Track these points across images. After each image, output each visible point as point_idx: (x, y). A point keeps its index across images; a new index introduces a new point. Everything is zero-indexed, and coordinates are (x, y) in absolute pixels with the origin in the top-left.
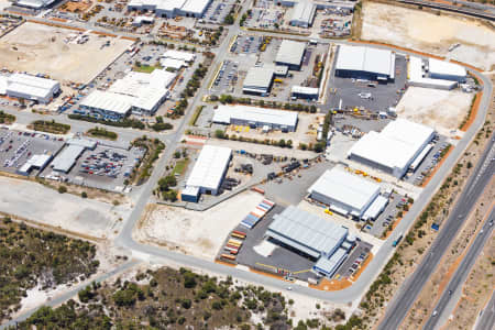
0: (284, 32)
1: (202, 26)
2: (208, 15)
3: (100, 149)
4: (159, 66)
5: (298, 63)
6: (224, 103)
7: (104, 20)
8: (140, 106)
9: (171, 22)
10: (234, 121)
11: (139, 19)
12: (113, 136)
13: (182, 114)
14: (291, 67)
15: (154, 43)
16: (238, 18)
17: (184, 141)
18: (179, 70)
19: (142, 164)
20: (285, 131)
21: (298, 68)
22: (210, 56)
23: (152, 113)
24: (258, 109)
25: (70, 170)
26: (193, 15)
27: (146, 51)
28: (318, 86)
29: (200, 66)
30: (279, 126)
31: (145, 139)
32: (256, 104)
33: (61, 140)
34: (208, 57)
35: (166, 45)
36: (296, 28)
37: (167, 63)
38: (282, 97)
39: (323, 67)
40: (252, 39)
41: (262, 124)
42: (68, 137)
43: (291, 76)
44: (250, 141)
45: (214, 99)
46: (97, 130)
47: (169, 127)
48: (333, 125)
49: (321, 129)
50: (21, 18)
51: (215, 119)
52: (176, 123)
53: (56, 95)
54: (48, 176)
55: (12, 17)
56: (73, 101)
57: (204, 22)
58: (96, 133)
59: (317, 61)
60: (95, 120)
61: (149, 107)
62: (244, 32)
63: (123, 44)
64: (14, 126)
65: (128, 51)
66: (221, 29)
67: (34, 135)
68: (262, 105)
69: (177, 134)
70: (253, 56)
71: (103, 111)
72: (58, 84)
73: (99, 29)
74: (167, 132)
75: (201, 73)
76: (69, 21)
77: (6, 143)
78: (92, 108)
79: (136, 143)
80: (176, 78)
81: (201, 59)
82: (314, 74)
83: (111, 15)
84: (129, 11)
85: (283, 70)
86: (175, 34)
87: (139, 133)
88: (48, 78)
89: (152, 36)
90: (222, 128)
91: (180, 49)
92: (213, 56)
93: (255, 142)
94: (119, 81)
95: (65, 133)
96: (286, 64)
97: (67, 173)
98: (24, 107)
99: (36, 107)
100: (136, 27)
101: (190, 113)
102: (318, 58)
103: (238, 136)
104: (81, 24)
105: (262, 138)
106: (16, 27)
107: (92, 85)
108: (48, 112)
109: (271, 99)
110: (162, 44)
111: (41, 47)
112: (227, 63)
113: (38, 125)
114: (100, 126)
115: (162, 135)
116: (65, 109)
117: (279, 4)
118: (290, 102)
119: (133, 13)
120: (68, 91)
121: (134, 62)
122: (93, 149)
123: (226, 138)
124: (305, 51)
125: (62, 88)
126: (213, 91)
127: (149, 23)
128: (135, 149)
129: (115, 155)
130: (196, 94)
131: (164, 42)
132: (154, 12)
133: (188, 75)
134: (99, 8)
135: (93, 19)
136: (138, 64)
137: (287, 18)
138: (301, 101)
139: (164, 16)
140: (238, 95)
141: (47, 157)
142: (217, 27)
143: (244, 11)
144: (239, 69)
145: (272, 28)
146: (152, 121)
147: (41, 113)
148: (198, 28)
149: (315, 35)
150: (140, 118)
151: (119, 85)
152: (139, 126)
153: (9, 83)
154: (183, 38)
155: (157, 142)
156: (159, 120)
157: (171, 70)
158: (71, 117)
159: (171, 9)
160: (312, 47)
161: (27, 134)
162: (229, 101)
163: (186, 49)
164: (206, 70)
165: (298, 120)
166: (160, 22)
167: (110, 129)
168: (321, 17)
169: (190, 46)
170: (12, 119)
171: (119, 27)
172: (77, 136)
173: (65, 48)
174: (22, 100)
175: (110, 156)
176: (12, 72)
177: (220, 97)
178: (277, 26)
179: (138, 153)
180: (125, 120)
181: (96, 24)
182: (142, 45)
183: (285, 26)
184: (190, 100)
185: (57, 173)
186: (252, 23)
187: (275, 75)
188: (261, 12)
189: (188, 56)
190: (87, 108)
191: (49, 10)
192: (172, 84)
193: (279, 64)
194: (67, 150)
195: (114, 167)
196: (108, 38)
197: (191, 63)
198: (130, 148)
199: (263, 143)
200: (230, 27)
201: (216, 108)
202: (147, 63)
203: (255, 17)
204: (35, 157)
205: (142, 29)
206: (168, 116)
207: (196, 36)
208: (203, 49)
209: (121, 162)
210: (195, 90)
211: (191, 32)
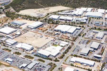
0: (94, 39)
1: (72, 36)
2: (74, 34)
3: (40, 64)
4: (59, 45)
5: (97, 48)
6: (74, 57)
7: (48, 32)
8: (52, 55)
9: (64, 34)
10: (76, 62)
11: (56, 33)
12: (44, 62)
13: (63, 58)
14: (95, 49)
15: (59, 39)
16: (82, 35)
17: (62, 65)
18: (64, 46)
19: (49, 70)
20: (90, 66)
21: (97, 49)
22: (73, 44)
23: (55, 57)
24: (84, 59)
25: (31, 69)
26: (70, 33)
27: (56, 41)
28: (102, 55)
29: (70, 46)
30: (89, 65)
31: (52, 63)
32: (83, 58)
33: (31, 61)
34: (72, 44)
35: (62, 40)
36: (98, 39)
37: (61, 44)
38: (91, 57)
39: (104, 50)
40: (85, 40)
41: (84, 63)
42: (33, 60)
43: (95, 51)
44: (80, 68)
45: (72, 55)
46: (40, 59)
47: (58, 61)
48: (105, 66)
49: (101, 67)
50: (28, 30)
51: (71, 60)
52: (61, 60)
53: (32, 49)
54: (25, 70)
55: (26, 30)
56: (36, 51)
57: (73, 35)
58: (40, 60)
59: (102, 48)
60: (40, 57)
61: (54, 55)
62: (83, 39)
63: (51, 38)
64: (20, 56)
65: (52, 40)
66: (77, 37)
67: (25, 59)
68: (85, 58)
69: (60, 63)
70: (85, 45)
71: (43, 55)
72: (33, 47)
73: (46, 34)
74: (58, 62)
75: (69, 48)
76: (39, 32)
77: (18, 60)
78: (40, 54)
79: (49, 64)
80: (63, 48)
81: (70, 44)
82: (101, 52)
83: (49, 31)
84: (54, 31)
85: (92, 50)
86: (65, 37)
87: (50, 62)
88: (31, 45)
89: (59, 37)
90: (73, 63)
91: (65, 41)
92: (74, 44)
93: (81, 68)
94: (48, 48)
95: (32, 59)
96: (93, 48)
97: (30, 69)
98: (24, 51)
99: (27, 52)
100: (55, 35)
101: (65, 58)
102: (103, 47)
103: (77, 66)
104: (42, 33)
105: (84, 67)
106: (26, 32)
107: (41, 48)
108: (29, 53)
109: (88, 57)
110: (61, 40)
111: (31, 37)
112: (77, 46)
113: (26, 56)
114: (41, 58)
115: (56, 63)
116: (34, 53)
117: (94, 32)
118: (93, 58)
119: (55, 31)
120: (35, 49)
121: (53, 43)
122: (38, 64)
123: (73, 66)
124: (99, 45)
125: (34, 48)
126: (72, 53)
127: (59, 34)
128: (48, 65)
129: (43, 66)
130: (67, 53)
131: (61, 39)
132: (60, 31)
133: (66, 48)
134: (47, 29)
135: (45, 32)
136: (54, 44)
137: (96, 36)
138: (96, 59)
139: (63, 33)
140: (78, 55)
141: (26, 65)
142: (76, 37)
143: (84, 33)
144: (80, 48)
145: (91, 38)
146: (54, 59)
147: (27, 53)
148: (71, 36)
149: (103, 41)
150: (51, 58)
151: (48, 49)
152: (51, 60)
153: (22, 45)
154: (67, 39)
155: (55, 64)
156: (56, 59)
157: (62, 46)
158: (35, 55)
159: (65, 31)
160: (102, 44)
161: (23, 58)
162: (76, 56)
163: (67, 41)
164: (71, 47)
165: (94, 64)
166: (61, 34)
167: (43, 59)
168: (105, 37)
169: (68, 41)
170: (20, 54)
171: (51, 34)
172: (35, 60)
173: (37, 38)
174: (24, 50)
175: (42, 66)
176: (23, 43)
177: (73, 55)
178: (92, 38)
179: (49, 67)
180: (48, 58)
181: (45, 33)
182: (56, 39)
183: (95, 38)
184: (65, 55)
185: (28, 69)
186: (85, 36)
187: (90, 51)
188: (89, 34)
189: (67, 43)
190: (39, 53)
191: (35, 29)
192: (61, 50)
193: (91, 48)
194: (32, 63)
195: (42, 70)
196: (48, 37)
197: (67, 45)
198: (47, 65)
199: (83, 69)
200: (80, 37)
201: (72, 57)
202: (56, 44)
203: (87, 35)
204: (23, 64)
205: (56, 35)
206: (59, 58)
207: (70, 38)
208: (71, 42)
209: (44, 68)
210: (67, 52)
211: (69, 37)
